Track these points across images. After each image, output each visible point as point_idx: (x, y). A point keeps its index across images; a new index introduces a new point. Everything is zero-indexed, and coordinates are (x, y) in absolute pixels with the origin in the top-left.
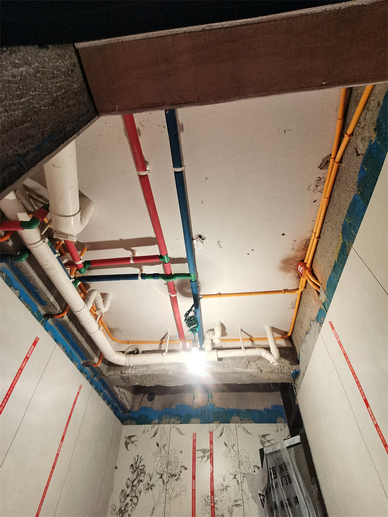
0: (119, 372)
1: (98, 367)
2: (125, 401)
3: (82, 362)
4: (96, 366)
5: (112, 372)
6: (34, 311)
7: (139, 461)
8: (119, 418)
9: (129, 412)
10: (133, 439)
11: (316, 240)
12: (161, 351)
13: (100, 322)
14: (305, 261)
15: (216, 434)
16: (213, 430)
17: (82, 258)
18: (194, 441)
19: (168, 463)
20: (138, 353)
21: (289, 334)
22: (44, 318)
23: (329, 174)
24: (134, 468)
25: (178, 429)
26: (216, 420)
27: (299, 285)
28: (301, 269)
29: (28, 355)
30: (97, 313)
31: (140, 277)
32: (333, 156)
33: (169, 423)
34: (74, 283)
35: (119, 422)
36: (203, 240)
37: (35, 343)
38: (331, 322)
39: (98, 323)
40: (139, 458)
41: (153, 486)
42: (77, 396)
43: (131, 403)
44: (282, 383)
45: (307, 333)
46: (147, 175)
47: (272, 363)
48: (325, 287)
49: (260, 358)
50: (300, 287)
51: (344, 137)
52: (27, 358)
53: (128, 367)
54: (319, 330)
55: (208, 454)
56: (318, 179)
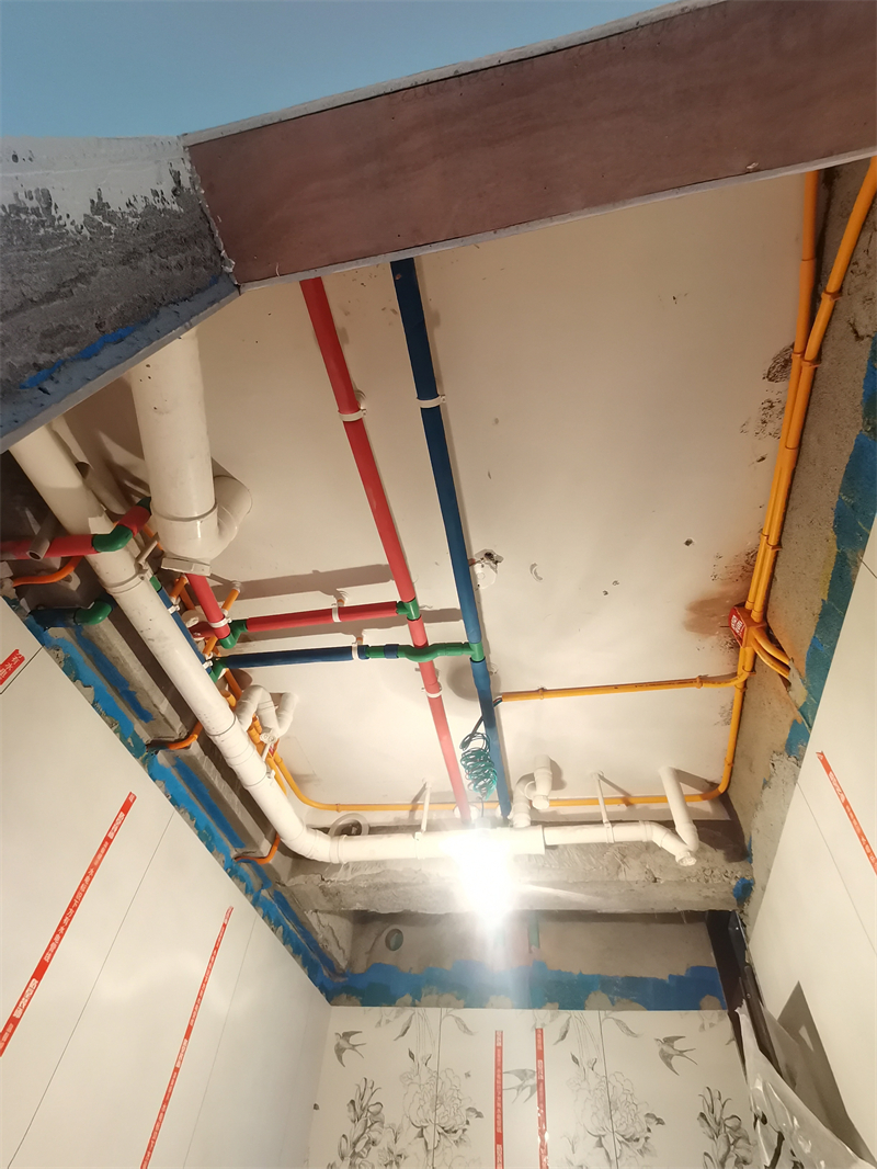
0: (316, 878)
1: (269, 865)
2: (333, 950)
3: (233, 853)
4: (265, 861)
5: (300, 879)
6: (126, 735)
7: (368, 1092)
8: (322, 989)
9: (343, 974)
10: (353, 1040)
11: (770, 553)
12: (412, 828)
13: (271, 760)
14: (748, 606)
15: (551, 1036)
16: (544, 1025)
17: (226, 613)
18: (499, 1049)
19: (438, 1100)
20: (359, 833)
21: (721, 789)
22: (147, 751)
23: (792, 391)
24: (358, 1110)
25: (458, 1019)
26: (551, 1001)
27: (736, 665)
28: (738, 625)
29: (111, 835)
30: (263, 738)
31: (355, 654)
32: (798, 348)
33: (437, 1006)
34: (213, 671)
35: (322, 998)
36: (496, 562)
37: (126, 808)
38: (822, 754)
39: (267, 762)
40: (368, 1086)
41: (400, 1156)
42: (223, 931)
43: (347, 953)
44: (712, 912)
45: (766, 784)
46: (361, 419)
47: (681, 860)
48: (803, 667)
49: (650, 847)
50: (740, 671)
51: (820, 299)
52: (108, 840)
53: (335, 867)
54: (795, 777)
55: (533, 1081)
56: (767, 405)
